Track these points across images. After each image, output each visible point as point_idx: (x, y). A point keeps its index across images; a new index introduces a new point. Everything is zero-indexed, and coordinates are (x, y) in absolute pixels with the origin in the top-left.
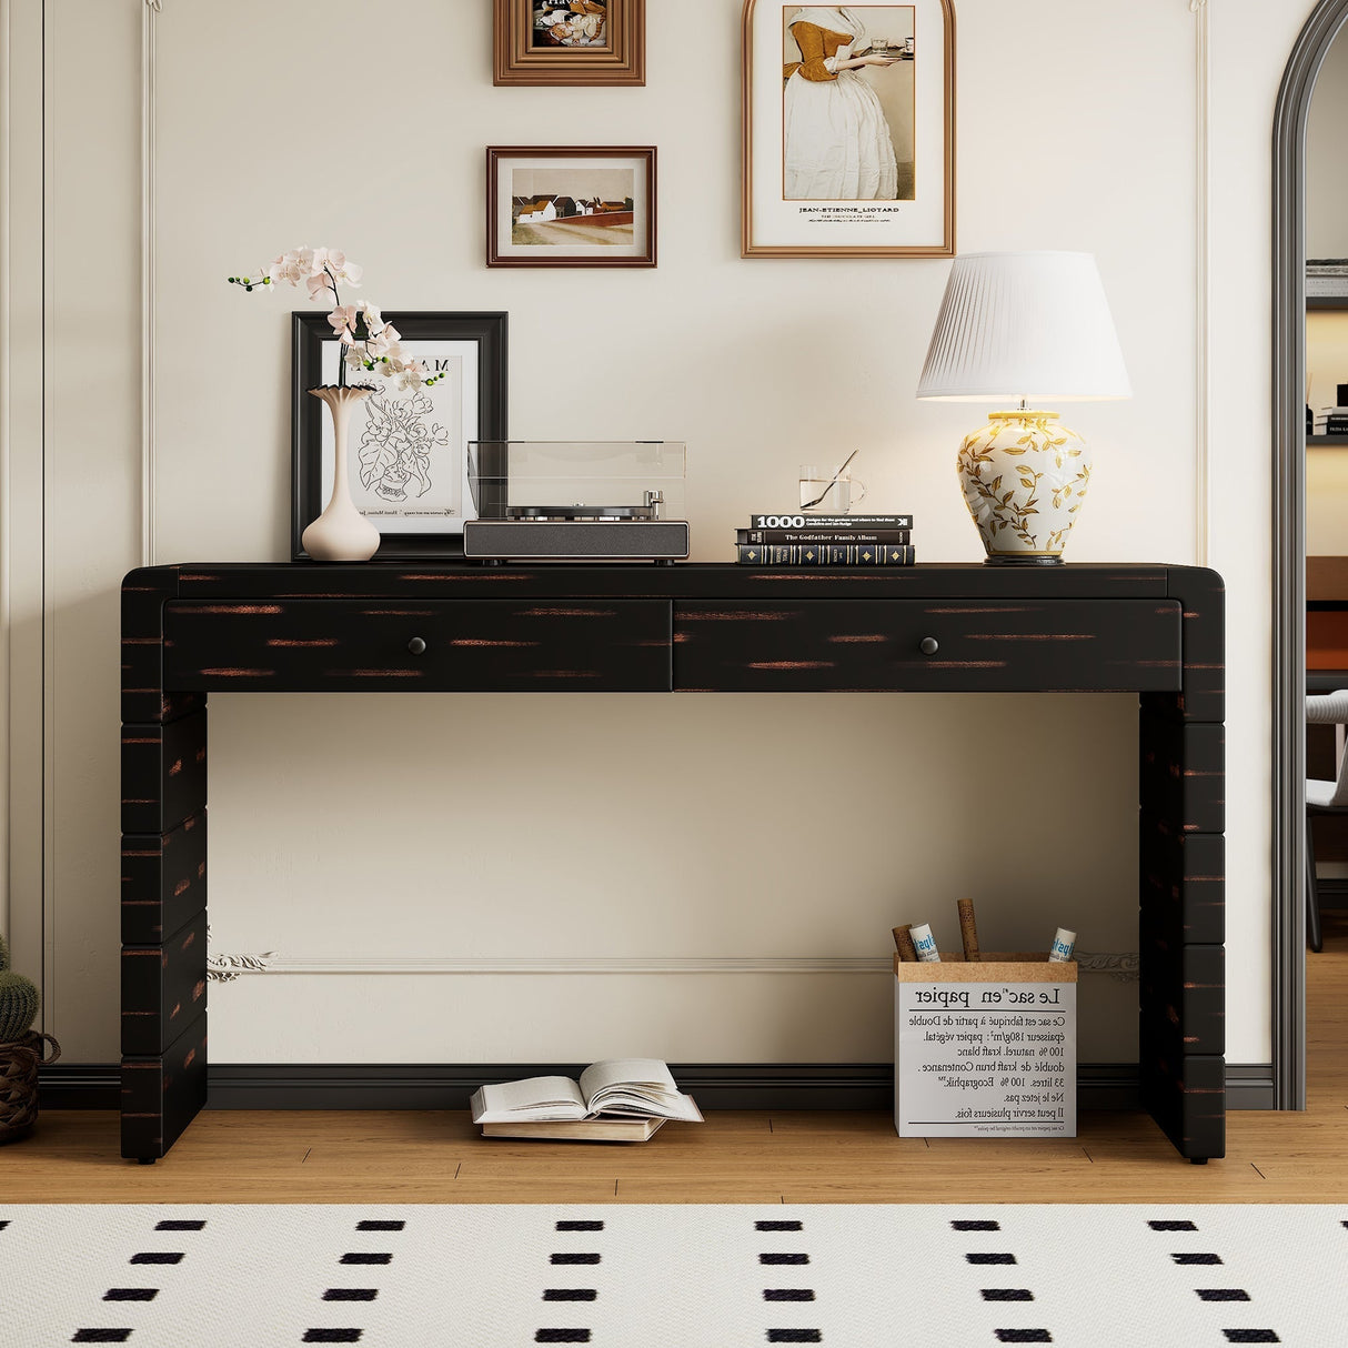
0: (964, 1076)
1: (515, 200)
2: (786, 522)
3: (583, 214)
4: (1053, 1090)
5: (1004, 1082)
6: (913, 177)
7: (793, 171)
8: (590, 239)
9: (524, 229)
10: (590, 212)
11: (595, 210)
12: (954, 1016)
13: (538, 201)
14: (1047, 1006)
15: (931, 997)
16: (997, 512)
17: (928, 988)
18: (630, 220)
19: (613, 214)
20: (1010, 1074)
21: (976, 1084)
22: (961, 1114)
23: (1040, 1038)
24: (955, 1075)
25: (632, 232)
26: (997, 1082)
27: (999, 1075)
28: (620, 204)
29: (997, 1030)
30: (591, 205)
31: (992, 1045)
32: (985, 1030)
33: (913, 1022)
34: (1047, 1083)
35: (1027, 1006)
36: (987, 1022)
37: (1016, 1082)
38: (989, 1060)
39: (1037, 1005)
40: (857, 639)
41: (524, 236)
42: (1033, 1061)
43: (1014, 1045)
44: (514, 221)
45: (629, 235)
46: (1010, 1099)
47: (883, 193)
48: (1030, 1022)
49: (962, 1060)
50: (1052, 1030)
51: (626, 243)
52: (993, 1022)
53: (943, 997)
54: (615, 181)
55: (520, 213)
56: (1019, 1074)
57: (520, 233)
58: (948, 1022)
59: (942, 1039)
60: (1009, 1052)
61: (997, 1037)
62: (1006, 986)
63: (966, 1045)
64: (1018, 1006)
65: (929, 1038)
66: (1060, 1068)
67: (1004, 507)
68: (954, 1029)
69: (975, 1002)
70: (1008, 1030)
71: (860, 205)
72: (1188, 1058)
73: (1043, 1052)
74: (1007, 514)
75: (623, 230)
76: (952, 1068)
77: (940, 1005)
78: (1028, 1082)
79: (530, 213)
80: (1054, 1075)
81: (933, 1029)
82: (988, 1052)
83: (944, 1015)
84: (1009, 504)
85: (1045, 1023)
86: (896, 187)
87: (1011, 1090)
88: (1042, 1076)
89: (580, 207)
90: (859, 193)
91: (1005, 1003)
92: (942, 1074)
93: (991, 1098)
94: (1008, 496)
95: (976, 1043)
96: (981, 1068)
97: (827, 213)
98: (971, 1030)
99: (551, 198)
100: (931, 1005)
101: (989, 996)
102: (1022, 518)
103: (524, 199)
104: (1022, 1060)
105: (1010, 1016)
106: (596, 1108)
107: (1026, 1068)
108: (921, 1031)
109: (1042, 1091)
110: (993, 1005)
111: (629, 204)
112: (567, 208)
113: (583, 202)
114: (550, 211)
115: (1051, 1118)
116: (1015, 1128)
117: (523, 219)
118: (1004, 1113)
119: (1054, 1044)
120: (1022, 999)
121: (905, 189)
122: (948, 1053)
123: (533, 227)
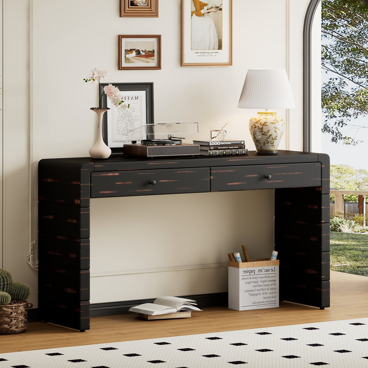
0: (254, 293)
1: (125, 50)
2: (216, 144)
3: (142, 54)
4: (274, 295)
5: (263, 294)
6: (222, 43)
7: (193, 42)
8: (144, 61)
9: (128, 59)
10: (144, 54)
11: (145, 53)
12: (252, 276)
13: (131, 51)
14: (273, 272)
15: (247, 272)
16: (266, 139)
17: (246, 269)
18: (153, 56)
19: (149, 54)
20: (264, 291)
21: (257, 295)
22: (253, 303)
23: (271, 281)
24: (252, 293)
25: (154, 59)
26: (261, 294)
27: (262, 292)
28: (151, 51)
29: (261, 280)
30: (144, 52)
31: (260, 284)
32: (259, 280)
33: (242, 279)
34: (272, 293)
35: (268, 273)
36: (259, 278)
37: (266, 293)
38: (259, 288)
39: (270, 272)
40: (251, 176)
41: (128, 61)
42: (269, 287)
43: (265, 283)
44: (125, 56)
45: (153, 60)
46: (264, 298)
47: (215, 48)
48: (269, 277)
49: (253, 289)
50: (274, 279)
51: (153, 63)
52: (260, 278)
53: (249, 271)
54: (150, 45)
55: (127, 54)
56: (266, 291)
57: (127, 60)
58: (250, 278)
59: (249, 283)
60: (264, 285)
61: (261, 282)
62: (263, 267)
63: (255, 284)
64: (266, 273)
65: (246, 283)
66: (275, 289)
67: (269, 138)
68: (252, 280)
69: (256, 272)
70: (264, 279)
71: (209, 51)
72: (322, 282)
73: (272, 285)
74: (269, 140)
75: (152, 59)
76: (251, 291)
77: (249, 274)
78: (268, 293)
79: (129, 54)
80: (274, 291)
81: (247, 281)
82: (259, 286)
83: (249, 276)
84: (271, 137)
85: (272, 277)
86: (218, 46)
87: (265, 296)
88: (272, 291)
89: (141, 52)
90: (209, 48)
91: (263, 272)
92: (249, 293)
93: (260, 298)
94: (270, 135)
95: (257, 283)
96: (258, 290)
97: (202, 54)
98: (255, 280)
99: (134, 50)
100: (247, 274)
101: (260, 271)
102: (273, 141)
103: (128, 50)
104: (267, 287)
105: (264, 275)
106: (179, 309)
107: (268, 289)
108: (244, 281)
109: (271, 295)
110: (261, 273)
111: (153, 51)
112: (138, 52)
113: (142, 51)
114: (134, 53)
115: (273, 303)
116: (265, 306)
117: (127, 56)
118: (263, 302)
119: (274, 282)
120: (267, 271)
121: (220, 47)
122: (250, 287)
123: (130, 58)
